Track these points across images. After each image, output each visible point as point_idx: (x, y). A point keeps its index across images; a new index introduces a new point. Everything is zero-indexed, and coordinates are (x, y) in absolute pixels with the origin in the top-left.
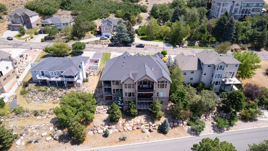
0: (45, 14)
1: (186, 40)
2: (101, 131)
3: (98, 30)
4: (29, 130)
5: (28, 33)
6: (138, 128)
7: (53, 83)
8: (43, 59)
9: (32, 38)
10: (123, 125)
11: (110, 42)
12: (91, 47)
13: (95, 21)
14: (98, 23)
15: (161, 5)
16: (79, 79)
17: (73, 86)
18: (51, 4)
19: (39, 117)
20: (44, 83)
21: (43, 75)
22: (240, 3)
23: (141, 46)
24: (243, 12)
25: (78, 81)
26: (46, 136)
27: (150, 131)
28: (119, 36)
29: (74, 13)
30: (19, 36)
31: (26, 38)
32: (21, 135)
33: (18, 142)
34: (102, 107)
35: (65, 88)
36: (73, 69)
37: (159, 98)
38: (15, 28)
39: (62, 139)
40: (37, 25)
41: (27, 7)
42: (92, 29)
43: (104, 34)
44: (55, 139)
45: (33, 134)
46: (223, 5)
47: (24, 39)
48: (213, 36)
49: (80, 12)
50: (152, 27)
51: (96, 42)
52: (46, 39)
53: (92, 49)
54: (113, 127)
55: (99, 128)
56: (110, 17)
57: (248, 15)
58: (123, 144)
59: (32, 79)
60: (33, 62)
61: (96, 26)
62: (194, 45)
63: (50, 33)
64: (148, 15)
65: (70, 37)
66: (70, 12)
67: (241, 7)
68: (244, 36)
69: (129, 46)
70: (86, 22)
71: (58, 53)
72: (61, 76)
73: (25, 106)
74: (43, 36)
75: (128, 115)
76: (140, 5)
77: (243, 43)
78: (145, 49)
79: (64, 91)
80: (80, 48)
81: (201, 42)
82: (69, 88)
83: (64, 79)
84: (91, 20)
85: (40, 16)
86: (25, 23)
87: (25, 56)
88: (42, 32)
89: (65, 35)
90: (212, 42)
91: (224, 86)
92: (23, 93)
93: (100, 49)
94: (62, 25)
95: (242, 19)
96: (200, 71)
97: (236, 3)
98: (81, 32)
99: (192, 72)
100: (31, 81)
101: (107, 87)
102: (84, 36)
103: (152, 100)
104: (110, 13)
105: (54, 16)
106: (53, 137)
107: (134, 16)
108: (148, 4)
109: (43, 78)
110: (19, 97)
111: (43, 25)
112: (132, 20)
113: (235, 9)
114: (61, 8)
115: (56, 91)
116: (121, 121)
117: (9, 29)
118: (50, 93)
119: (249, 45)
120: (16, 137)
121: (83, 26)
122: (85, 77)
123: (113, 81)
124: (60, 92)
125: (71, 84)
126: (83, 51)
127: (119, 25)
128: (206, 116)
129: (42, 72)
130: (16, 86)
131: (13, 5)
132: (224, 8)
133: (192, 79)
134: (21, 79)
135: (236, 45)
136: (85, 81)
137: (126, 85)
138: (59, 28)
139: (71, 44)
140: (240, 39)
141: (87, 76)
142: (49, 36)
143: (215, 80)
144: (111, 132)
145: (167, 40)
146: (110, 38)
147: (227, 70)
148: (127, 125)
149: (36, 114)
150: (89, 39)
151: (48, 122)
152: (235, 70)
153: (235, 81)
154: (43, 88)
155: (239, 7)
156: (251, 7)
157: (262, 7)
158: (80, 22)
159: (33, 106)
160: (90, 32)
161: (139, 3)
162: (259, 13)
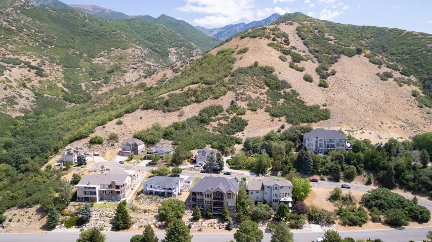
0: (150, 143)
1: (270, 170)
3: (194, 159)
4: (141, 220)
5: (135, 159)
6: (211, 226)
7: (157, 193)
8: (149, 179)
9: (138, 163)
10: (202, 223)
11: (202, 170)
12: (186, 173)
13: (192, 151)
14: (195, 152)
15: (256, 138)
16: (175, 191)
17: (171, 196)
18: (155, 134)
19: (147, 214)
20: (151, 193)
21: (151, 187)
22: (323, 139)
23: (228, 174)
24: (328, 147)
25: (175, 193)
26: (151, 224)
27: (220, 228)
28: (210, 165)
29: (174, 143)
30: (128, 161)
31: (134, 162)
32: (136, 222)
33: (134, 226)
34: (189, 211)
35: (165, 197)
36: (173, 184)
37: (228, 206)
38: (125, 154)
39: (161, 227)
40: (142, 152)
41: (135, 137)
42: (189, 158)
43: (198, 162)
44: (156, 227)
45: (143, 222)
47: (132, 163)
48: (294, 167)
49: (180, 143)
50: (240, 158)
51: (191, 169)
52: (150, 164)
53: (187, 174)
54: (195, 223)
56: (206, 147)
57: (333, 149)
58: (200, 233)
59: (143, 190)
60: (142, 180)
61: (193, 156)
62: (277, 175)
63: (154, 160)
64: (242, 147)
65: (170, 163)
66: (171, 142)
67: (325, 142)
68: (323, 169)
69: (217, 173)
70: (185, 151)
71: (160, 174)
72: (164, 189)
73: (139, 206)
74: (147, 162)
75: (206, 217)
76: (235, 137)
77: (324, 175)
78: (231, 177)
79: (165, 199)
80: (178, 172)
81: (283, 173)
82: (168, 197)
83: (166, 190)
84: (189, 150)
85: (145, 144)
86: (133, 150)
87: (136, 175)
88: (146, 158)
89: (166, 162)
92: (136, 199)
93: (193, 174)
94: (164, 153)
96: (262, 192)
97: (319, 139)
98: (179, 160)
99: (257, 192)
100: (142, 191)
101: (194, 197)
102: (181, 163)
103: (223, 207)
104: (207, 144)
105: (157, 144)
106: (155, 225)
107: (228, 148)
108: (244, 136)
109: (151, 189)
110: (134, 201)
111: (148, 153)
112: (225, 150)
113: (320, 143)
114: (164, 138)
115: (159, 199)
116: (201, 220)
117: (119, 154)
118: (155, 200)
119: (329, 177)
120: (133, 223)
121: (182, 155)
122: (180, 192)
123: (198, 193)
124: (162, 200)
125: (170, 194)
126: (179, 174)
127: (210, 156)
128: (263, 223)
129: (151, 186)
130: (132, 195)
131: (124, 134)
132: (309, 142)
133: (257, 197)
134: (135, 190)
135: (317, 176)
136: (179, 194)
137: (206, 195)
138: (161, 155)
139: (171, 168)
140: (319, 171)
141: (181, 191)
142: (153, 161)
143: (274, 198)
144: (193, 226)
145: (254, 170)
146: (203, 166)
147: (284, 191)
148: (204, 223)
149: (145, 211)
150: (186, 166)
151: (153, 217)
152: (289, 191)
154: (151, 196)
155: (323, 142)
156: (334, 142)
157: (345, 142)
158: (179, 152)
159: (143, 207)
160: (186, 161)
161: (235, 136)
162: (344, 148)
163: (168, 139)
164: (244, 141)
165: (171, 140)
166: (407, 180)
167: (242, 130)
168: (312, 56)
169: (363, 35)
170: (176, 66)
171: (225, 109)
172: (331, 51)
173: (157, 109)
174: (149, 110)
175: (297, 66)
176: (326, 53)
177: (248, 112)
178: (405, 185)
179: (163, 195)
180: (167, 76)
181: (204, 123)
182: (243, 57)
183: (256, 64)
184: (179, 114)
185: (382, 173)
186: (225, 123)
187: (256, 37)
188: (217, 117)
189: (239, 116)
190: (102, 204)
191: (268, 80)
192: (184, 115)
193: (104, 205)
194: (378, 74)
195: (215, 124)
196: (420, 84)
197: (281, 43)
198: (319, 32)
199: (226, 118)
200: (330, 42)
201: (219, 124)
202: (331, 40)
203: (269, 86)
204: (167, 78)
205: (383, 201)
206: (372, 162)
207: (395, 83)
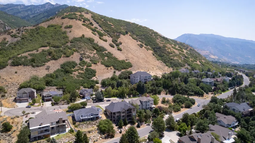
1: (126, 95)
2: (118, 132)
5: (37, 103)
9: (43, 105)
10: (125, 128)
19: (91, 133)
20: (83, 120)
21: (83, 117)
22: (143, 76)
23: (109, 101)
24: (145, 80)
25: (100, 116)
26: (99, 138)
29: (58, 88)
30: (32, 105)
31: (39, 105)
36: (97, 111)
39: (106, 138)
40: (36, 97)
43: (86, 97)
44: (103, 139)
45: (93, 139)
46: (137, 78)
48: (137, 92)
52: (54, 104)
54: (122, 129)
55: (117, 131)
57: (147, 81)
64: (101, 85)
65: (70, 101)
72: (92, 115)
73: (82, 130)
74: (49, 103)
76: (94, 80)
77: (150, 93)
81: (133, 96)
83: (95, 116)
86: (30, 97)
88: (45, 100)
90: (138, 95)
91: (151, 108)
95: (145, 83)
96: (142, 105)
97: (141, 76)
100: (75, 121)
101: (114, 115)
102: (75, 100)
103: (132, 116)
104: (80, 86)
108: (97, 79)
110: (76, 128)
111: (45, 97)
114: (47, 85)
115: (91, 122)
116: (123, 127)
117: (16, 102)
118: (89, 124)
119: (152, 94)
123: (117, 112)
125: (97, 118)
128: (149, 120)
129: (82, 115)
130: (71, 125)
131: (7, 86)
137: (122, 112)
140: (148, 91)
147: (151, 102)
149: (89, 132)
150: (79, 101)
151: (97, 134)
152: (153, 102)
153: (153, 106)
154: (85, 122)
155: (143, 78)
156: (147, 77)
157: (151, 77)
159: (85, 130)
160: (77, 98)
162: (151, 80)
163: (51, 86)
164: (100, 82)
165: (53, 86)
166: (179, 90)
167: (95, 76)
168: (106, 34)
169: (121, 24)
170: (12, 32)
171: (78, 63)
172: (115, 32)
173: (27, 65)
174: (20, 66)
175: (103, 38)
176: (112, 32)
177: (93, 65)
178: (178, 92)
179: (92, 119)
180: (7, 40)
181: (68, 73)
182: (72, 31)
183: (83, 36)
184: (46, 68)
185: (171, 89)
186: (82, 72)
187: (73, 19)
188: (75, 68)
189: (89, 68)
190: (56, 136)
191: (94, 46)
192: (50, 69)
193: (58, 137)
194: (138, 45)
195: (76, 73)
196: (153, 50)
197: (88, 24)
198: (104, 20)
199: (82, 69)
200: (112, 26)
201: (79, 73)
202: (112, 25)
203: (96, 49)
204: (8, 42)
205: (180, 100)
206: (165, 84)
207: (145, 49)
